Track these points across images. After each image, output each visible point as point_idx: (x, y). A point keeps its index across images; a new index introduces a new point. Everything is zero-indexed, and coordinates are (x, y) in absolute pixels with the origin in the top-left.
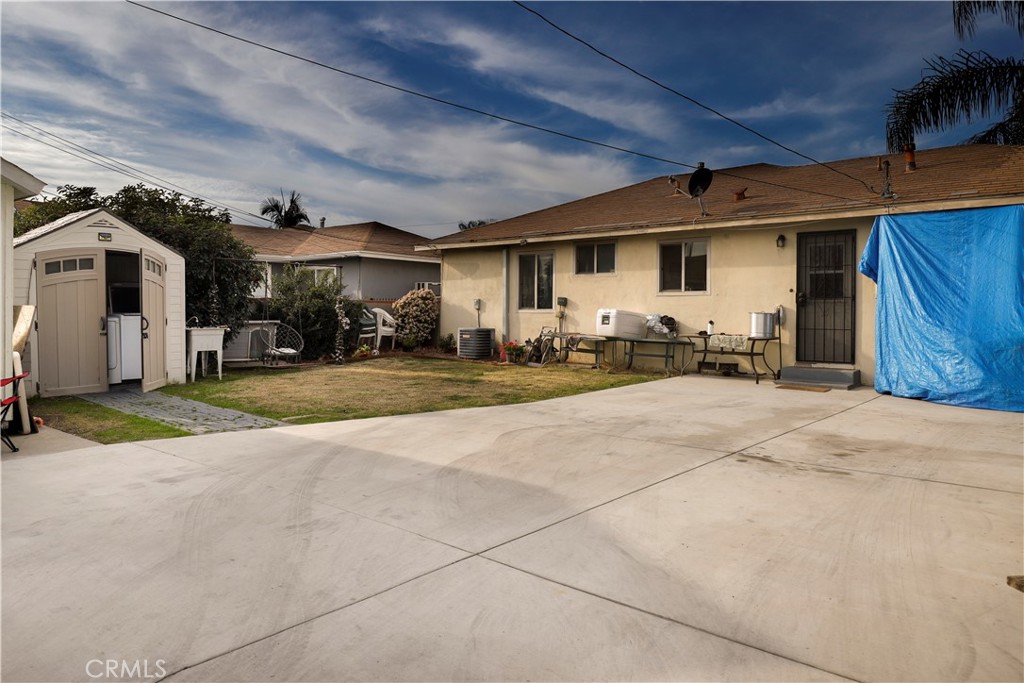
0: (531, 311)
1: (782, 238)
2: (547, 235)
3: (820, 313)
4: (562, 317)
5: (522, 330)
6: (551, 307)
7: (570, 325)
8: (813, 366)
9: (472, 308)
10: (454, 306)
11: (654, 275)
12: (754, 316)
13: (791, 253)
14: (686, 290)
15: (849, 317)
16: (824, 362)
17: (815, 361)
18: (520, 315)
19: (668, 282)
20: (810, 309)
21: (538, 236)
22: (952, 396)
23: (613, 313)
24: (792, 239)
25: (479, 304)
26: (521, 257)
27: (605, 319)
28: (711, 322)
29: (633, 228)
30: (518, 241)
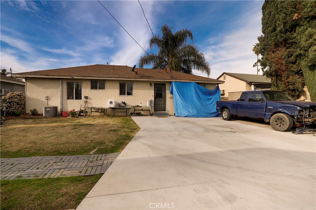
0: (73, 100)
1: (151, 84)
2: (83, 76)
3: (159, 101)
4: (86, 102)
5: (68, 107)
6: (81, 99)
7: (89, 105)
8: (158, 112)
9: (44, 99)
10: (33, 98)
11: (117, 91)
12: (147, 101)
13: (153, 88)
14: (127, 95)
15: (164, 101)
16: (160, 111)
17: (158, 111)
18: (68, 102)
19: (122, 93)
20: (157, 100)
21: (79, 77)
22: (193, 116)
23: (113, 101)
24: (153, 84)
25: (48, 98)
26: (67, 82)
27: (111, 102)
28: (141, 103)
29: (115, 78)
30: (70, 77)
